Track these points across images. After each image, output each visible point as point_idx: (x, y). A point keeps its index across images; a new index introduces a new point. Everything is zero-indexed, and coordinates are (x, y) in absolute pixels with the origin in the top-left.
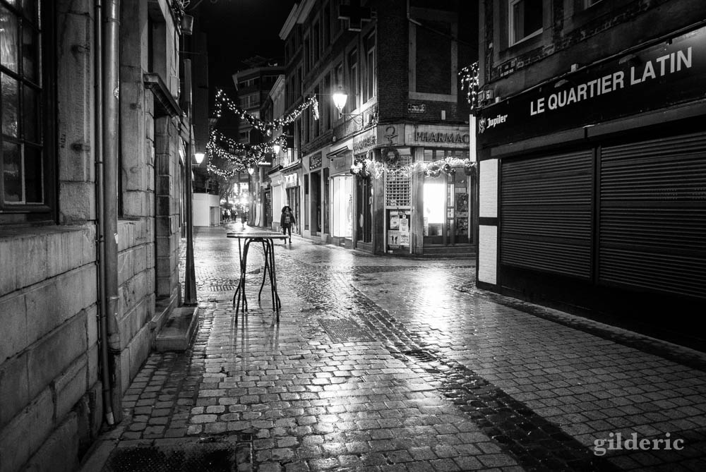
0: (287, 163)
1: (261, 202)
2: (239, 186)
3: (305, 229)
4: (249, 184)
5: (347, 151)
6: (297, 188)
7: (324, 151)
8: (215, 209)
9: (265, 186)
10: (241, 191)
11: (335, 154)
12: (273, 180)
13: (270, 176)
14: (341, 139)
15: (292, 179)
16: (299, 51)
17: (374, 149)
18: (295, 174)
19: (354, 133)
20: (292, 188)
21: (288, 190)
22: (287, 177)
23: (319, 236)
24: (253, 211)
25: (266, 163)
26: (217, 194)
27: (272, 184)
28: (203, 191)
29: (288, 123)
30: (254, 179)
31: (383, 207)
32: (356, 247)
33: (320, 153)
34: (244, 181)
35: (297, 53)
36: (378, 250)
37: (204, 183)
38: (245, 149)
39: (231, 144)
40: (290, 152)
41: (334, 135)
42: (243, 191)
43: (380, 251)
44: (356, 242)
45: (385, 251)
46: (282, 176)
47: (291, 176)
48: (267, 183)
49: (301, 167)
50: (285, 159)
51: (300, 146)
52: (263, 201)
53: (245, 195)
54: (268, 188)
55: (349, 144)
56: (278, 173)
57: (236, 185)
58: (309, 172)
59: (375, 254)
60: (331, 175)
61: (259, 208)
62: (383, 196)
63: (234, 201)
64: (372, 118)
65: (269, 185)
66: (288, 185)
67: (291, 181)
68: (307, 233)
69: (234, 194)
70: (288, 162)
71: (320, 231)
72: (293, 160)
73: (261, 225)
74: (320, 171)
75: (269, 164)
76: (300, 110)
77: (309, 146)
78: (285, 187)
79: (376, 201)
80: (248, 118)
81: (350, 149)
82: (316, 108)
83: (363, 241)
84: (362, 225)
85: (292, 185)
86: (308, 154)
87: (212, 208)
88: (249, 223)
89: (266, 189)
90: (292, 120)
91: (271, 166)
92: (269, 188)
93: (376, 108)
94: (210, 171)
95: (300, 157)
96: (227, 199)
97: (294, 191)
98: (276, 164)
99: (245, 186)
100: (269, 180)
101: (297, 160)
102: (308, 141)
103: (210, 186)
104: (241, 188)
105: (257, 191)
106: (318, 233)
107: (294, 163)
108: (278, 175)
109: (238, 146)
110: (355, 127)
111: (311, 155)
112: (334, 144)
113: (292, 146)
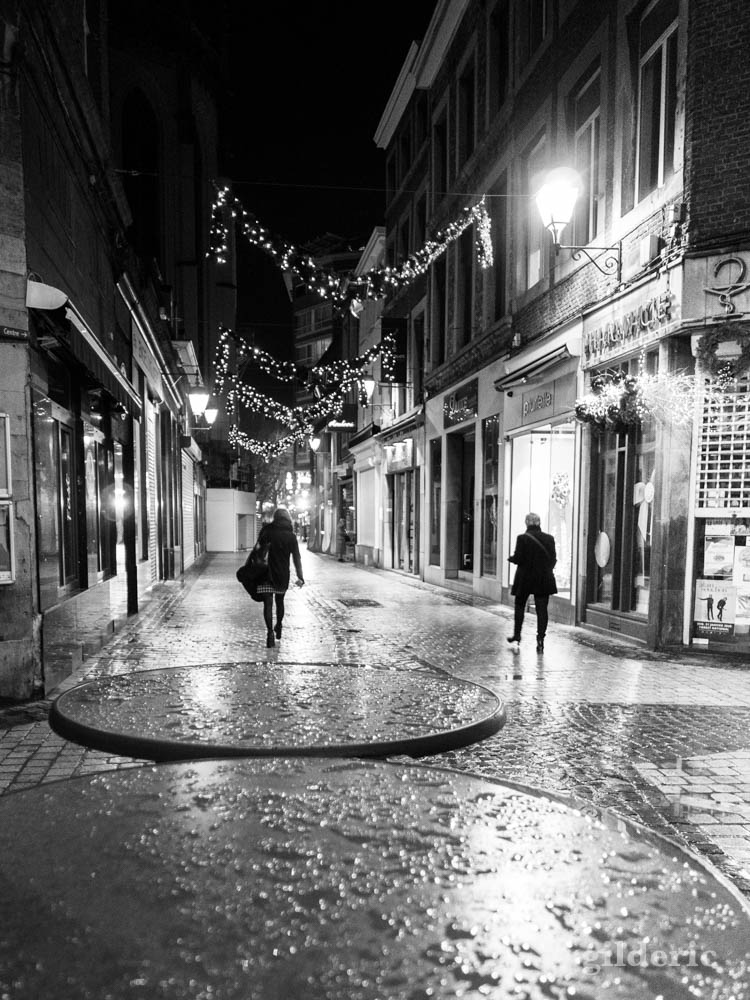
0: (388, 419)
1: (333, 507)
2: (295, 477)
3: (431, 563)
4: (312, 473)
5: (564, 359)
6: (413, 471)
7: (486, 377)
8: (248, 519)
9: (342, 471)
10: (299, 487)
11: (524, 375)
12: (358, 457)
13: (352, 451)
14: (541, 334)
15: (400, 453)
16: (419, 157)
17: (663, 340)
18: (409, 442)
19: (584, 308)
20: (401, 474)
21: (390, 478)
22: (389, 449)
23: (464, 580)
24: (318, 523)
25: (344, 424)
26: (251, 490)
27: (356, 467)
28: (224, 484)
29: (409, 278)
30: (320, 460)
31: (685, 511)
32: (584, 619)
33: (475, 383)
34: (303, 468)
35: (414, 164)
36: (665, 637)
37: (228, 469)
38: (296, 374)
39: (265, 364)
40: (396, 392)
41: (514, 330)
42: (302, 485)
43: (670, 641)
44: (585, 607)
45: (686, 641)
46: (377, 448)
47: (399, 446)
48: (346, 466)
49: (422, 424)
50: (386, 409)
51: (420, 375)
52: (338, 504)
53: (305, 493)
54: (349, 476)
55: (572, 339)
56: (371, 441)
57: (289, 475)
58: (442, 433)
59: (656, 649)
60: (503, 434)
61: (330, 517)
62: (687, 478)
63: (287, 505)
64: (661, 243)
65: (350, 470)
66: (392, 465)
67: (399, 457)
68: (438, 572)
69: (286, 492)
70: (391, 417)
71: (469, 567)
72: (403, 409)
73: (334, 550)
74: (473, 427)
75: (351, 425)
76: (442, 240)
77: (443, 372)
78: (385, 470)
79: (666, 493)
80: (300, 267)
81: (573, 351)
82: (485, 235)
83: (607, 606)
84: (602, 559)
85: (402, 467)
86: (443, 389)
87: (241, 517)
88: (312, 544)
89: (344, 478)
90: (420, 269)
91: (354, 430)
92: (351, 474)
93: (682, 211)
94: (237, 444)
95: (419, 400)
96: (275, 502)
97: (404, 479)
98: (364, 424)
99: (304, 478)
100: (350, 459)
101: (412, 410)
102: (440, 360)
103: (239, 476)
104: (299, 481)
105: (325, 484)
106: (462, 574)
107: (405, 416)
108: (369, 448)
109: (281, 367)
110: (590, 291)
111: (449, 391)
112: (515, 352)
113: (401, 379)
